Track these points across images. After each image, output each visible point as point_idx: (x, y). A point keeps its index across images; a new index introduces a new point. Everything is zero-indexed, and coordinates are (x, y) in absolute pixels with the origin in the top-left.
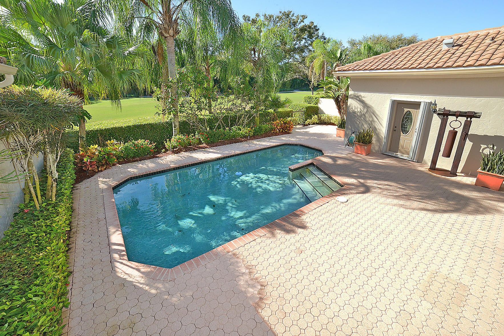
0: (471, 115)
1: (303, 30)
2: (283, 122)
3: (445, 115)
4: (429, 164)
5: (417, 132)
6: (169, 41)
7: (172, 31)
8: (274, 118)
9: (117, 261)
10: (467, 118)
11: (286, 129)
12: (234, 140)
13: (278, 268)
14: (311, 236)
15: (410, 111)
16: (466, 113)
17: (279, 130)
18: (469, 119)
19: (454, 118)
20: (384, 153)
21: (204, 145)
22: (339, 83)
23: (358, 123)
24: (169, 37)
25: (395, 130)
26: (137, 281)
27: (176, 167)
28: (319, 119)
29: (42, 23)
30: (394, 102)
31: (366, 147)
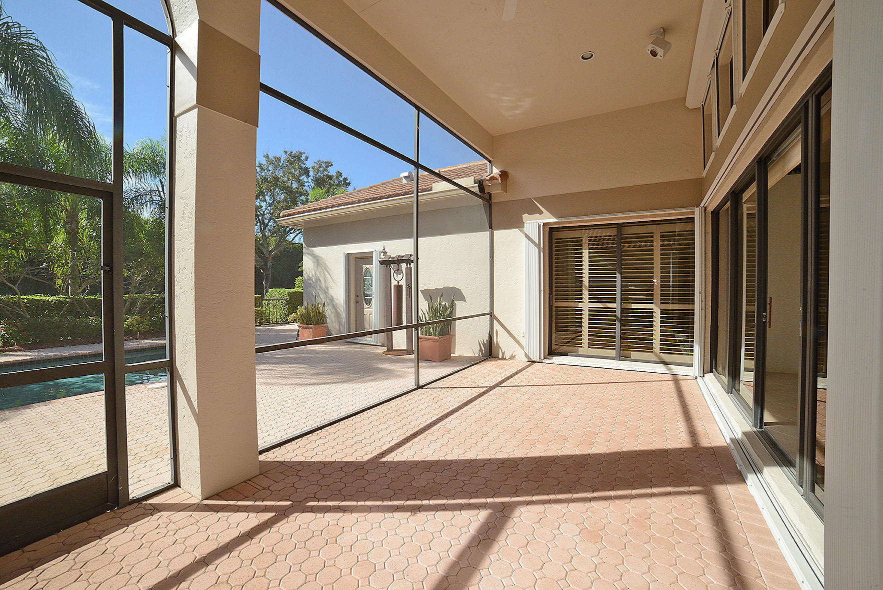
10: (407, 265)
15: (368, 269)
21: (14, 347)
25: (357, 302)
30: (348, 256)
31: (311, 330)
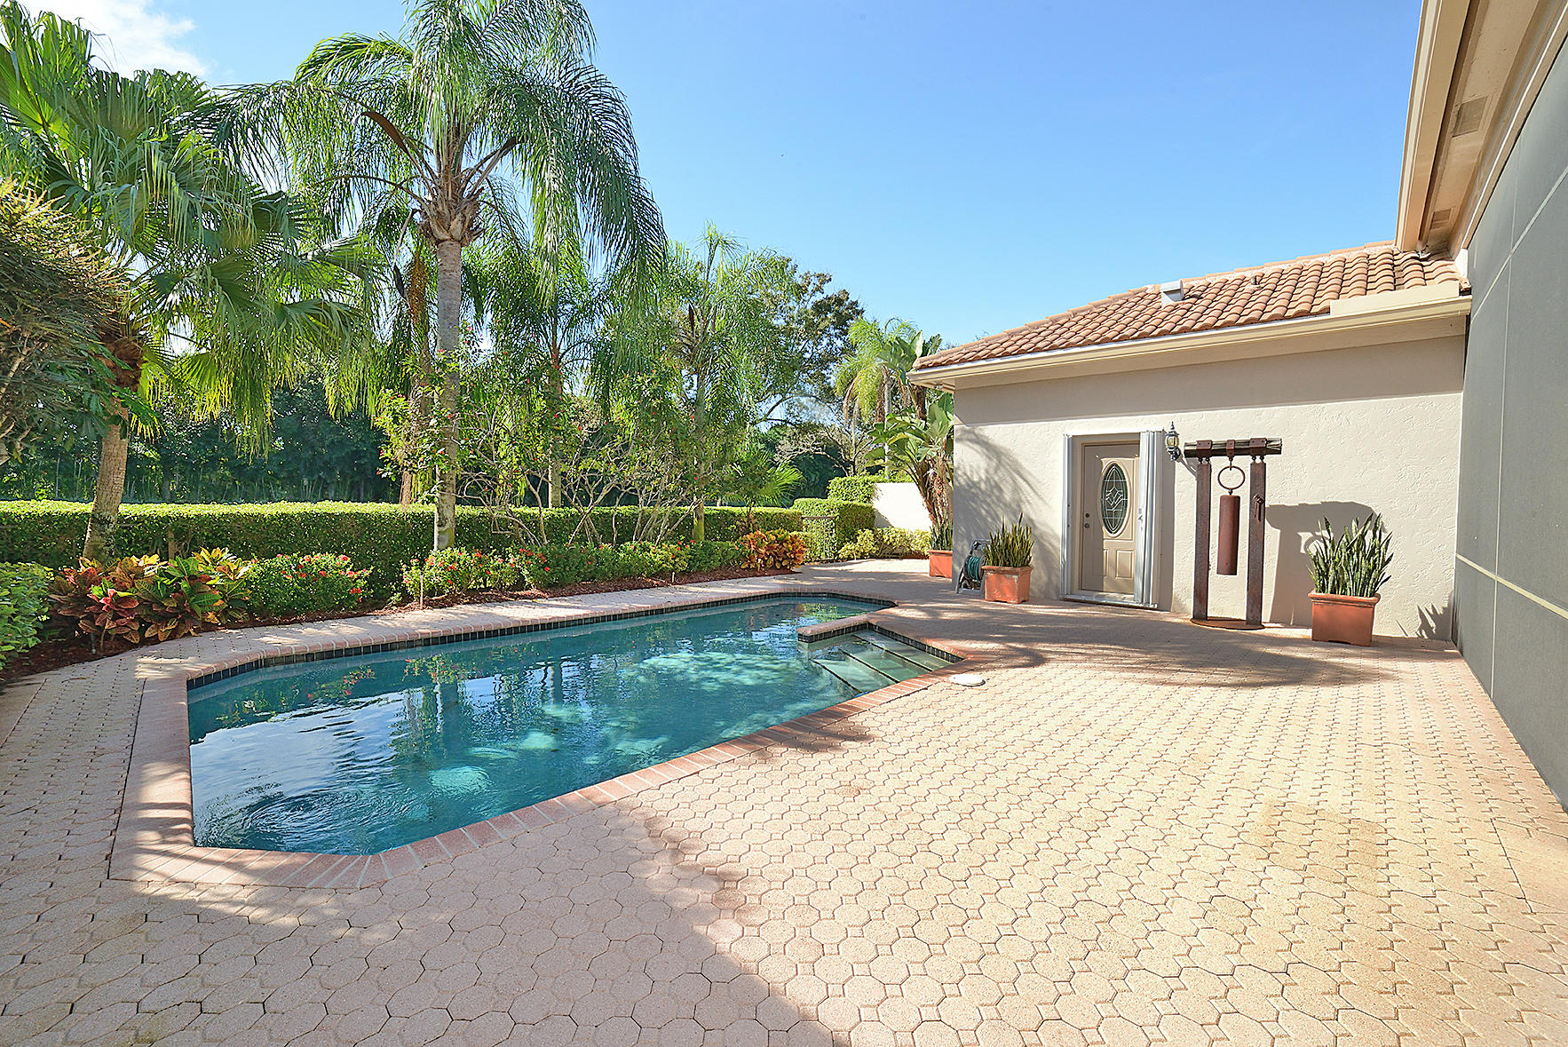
0: (1261, 449)
1: (820, 308)
2: (774, 538)
3: (1202, 454)
4: (1189, 604)
5: (1144, 518)
6: (446, 253)
7: (460, 224)
8: (749, 526)
9: (146, 849)
10: (1254, 459)
11: (783, 559)
12: (628, 579)
13: (782, 833)
14: (881, 757)
15: (1117, 465)
16: (1247, 442)
17: (765, 561)
18: (1258, 460)
19: (1224, 460)
20: (1069, 597)
21: (534, 591)
22: (925, 429)
23: (984, 512)
24: (450, 242)
25: (1087, 526)
26: (219, 899)
27: (436, 635)
28: (879, 541)
29: (41, 123)
30: (1073, 441)
31: (1015, 577)
